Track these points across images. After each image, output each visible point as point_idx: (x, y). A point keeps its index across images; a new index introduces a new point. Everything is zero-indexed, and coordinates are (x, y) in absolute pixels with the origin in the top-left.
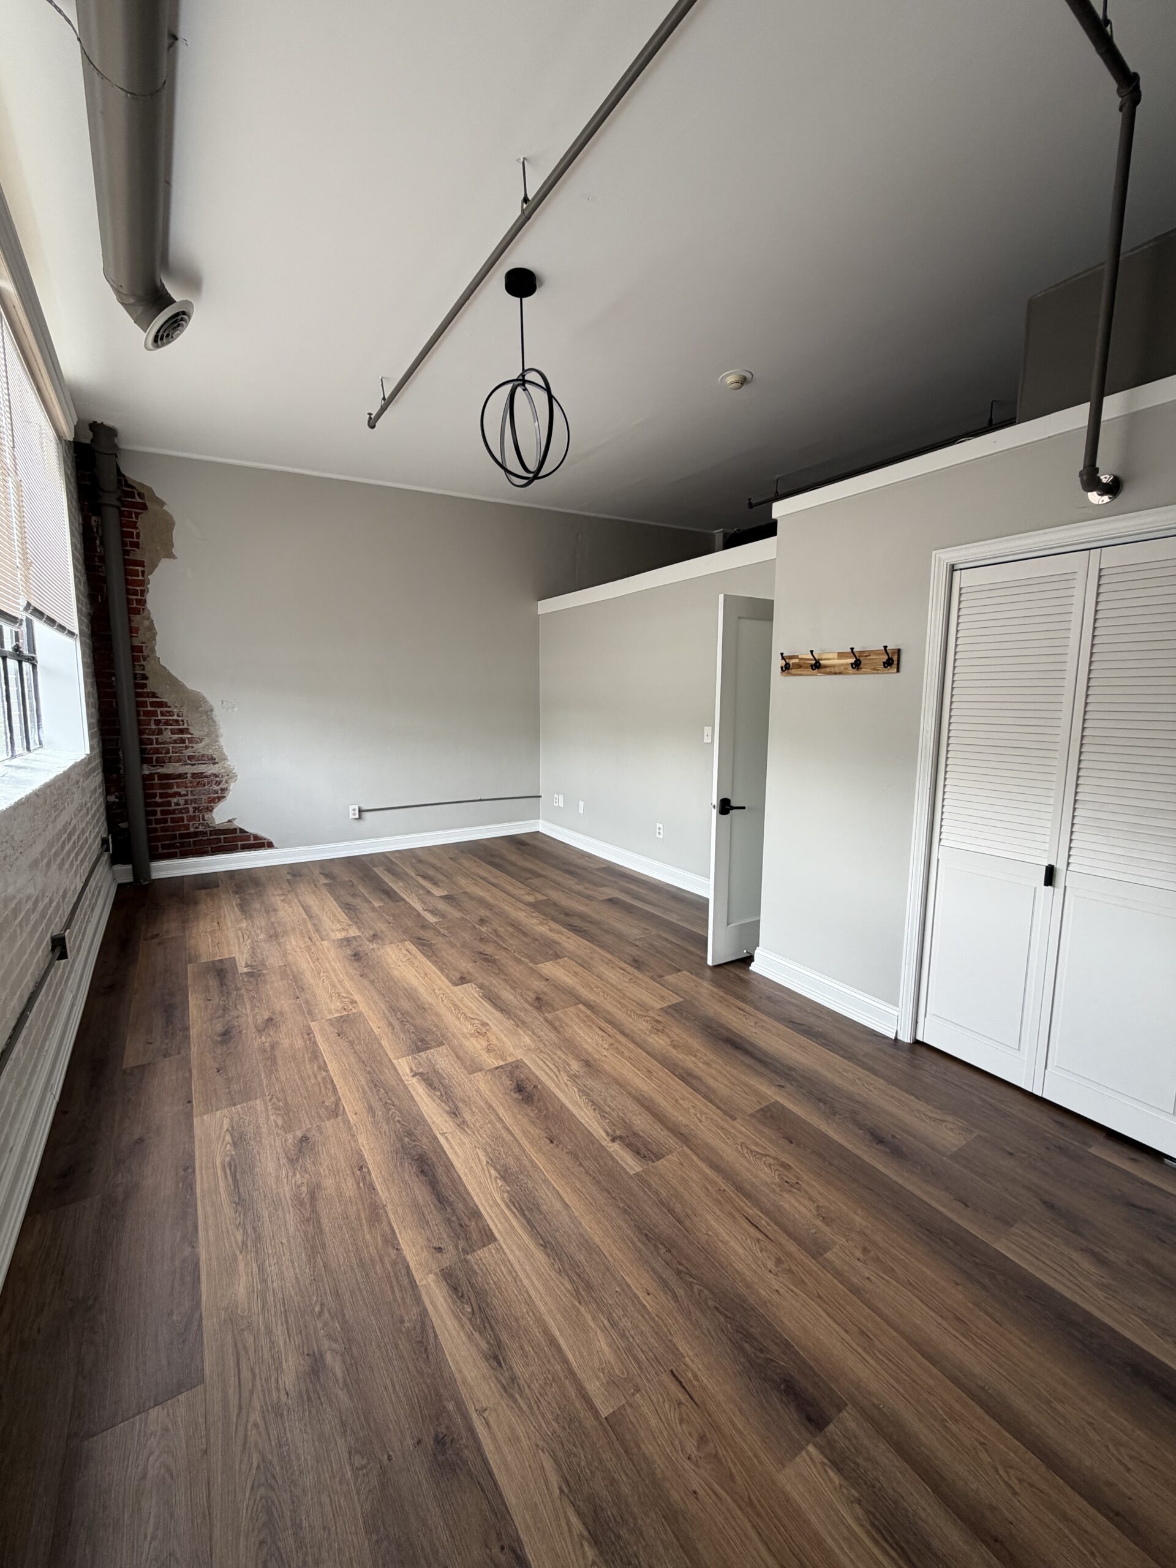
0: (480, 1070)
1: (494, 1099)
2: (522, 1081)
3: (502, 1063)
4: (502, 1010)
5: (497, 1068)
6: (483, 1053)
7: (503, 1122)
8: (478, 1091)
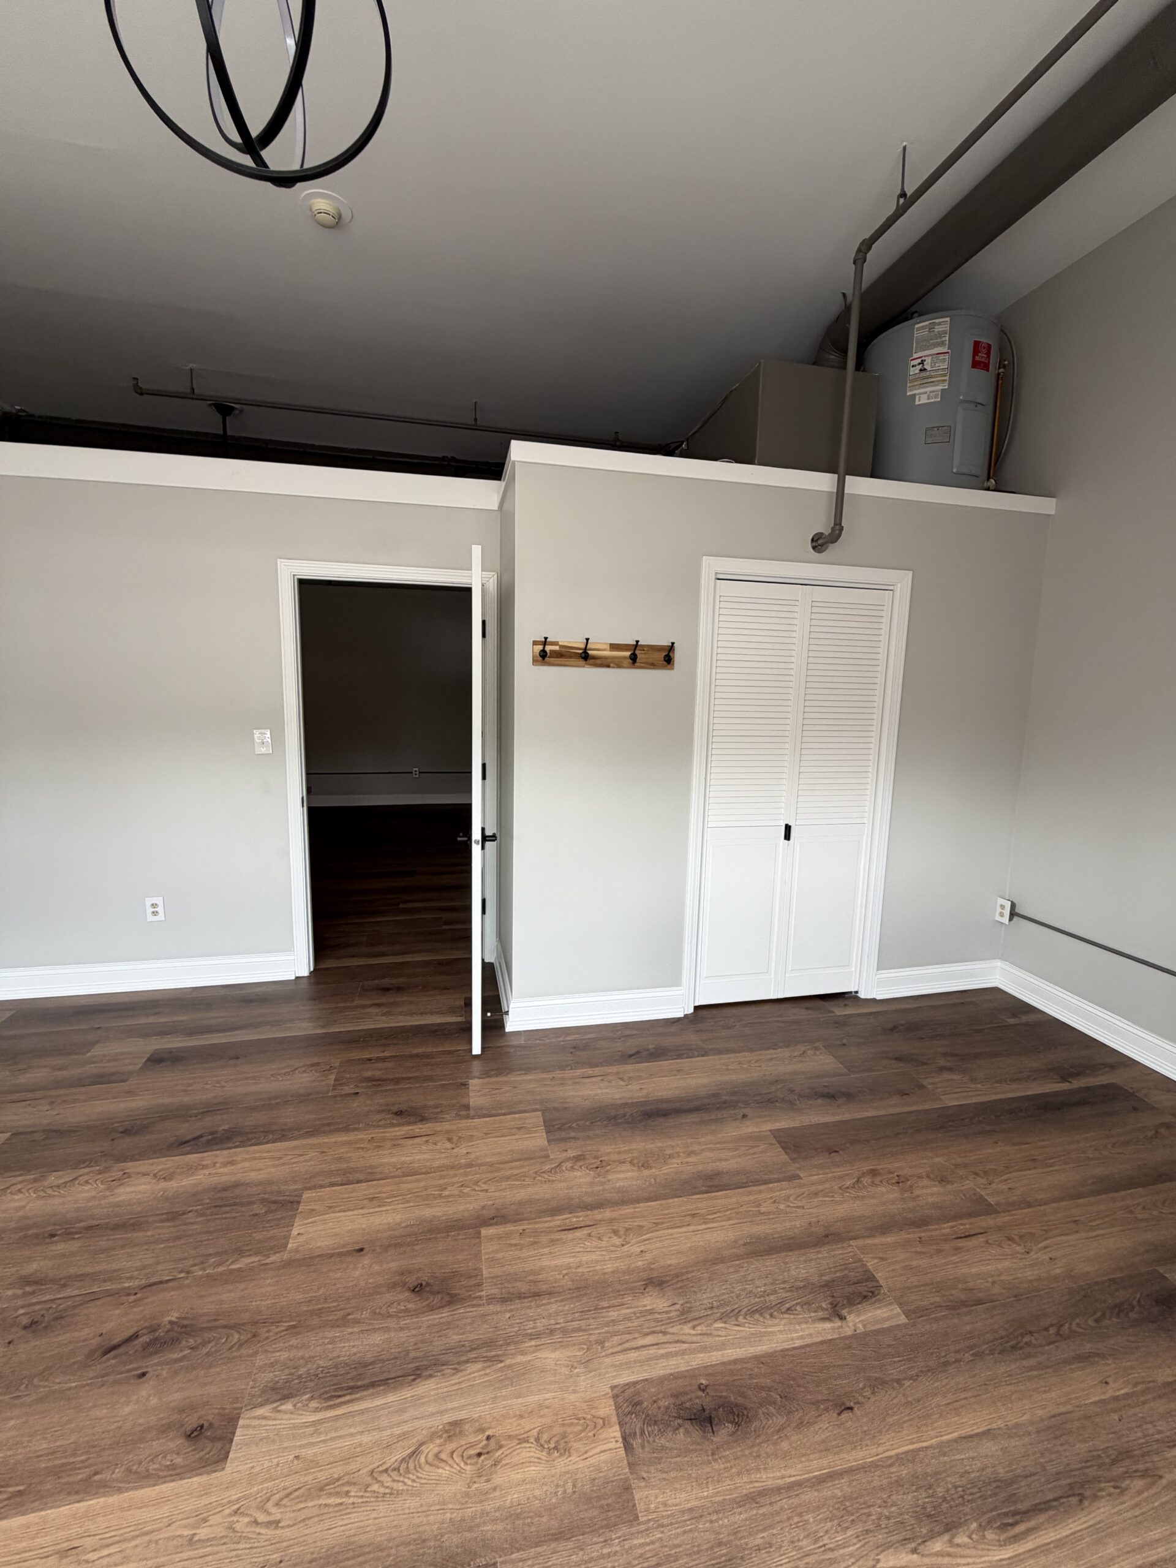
0: (628, 1489)
1: (726, 1485)
2: (680, 1407)
3: (615, 1432)
4: (417, 1374)
5: (628, 1447)
6: (562, 1464)
7: (799, 1484)
8: (696, 1514)
